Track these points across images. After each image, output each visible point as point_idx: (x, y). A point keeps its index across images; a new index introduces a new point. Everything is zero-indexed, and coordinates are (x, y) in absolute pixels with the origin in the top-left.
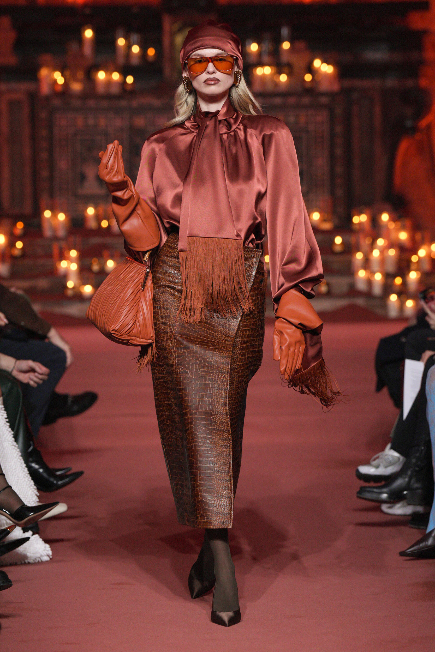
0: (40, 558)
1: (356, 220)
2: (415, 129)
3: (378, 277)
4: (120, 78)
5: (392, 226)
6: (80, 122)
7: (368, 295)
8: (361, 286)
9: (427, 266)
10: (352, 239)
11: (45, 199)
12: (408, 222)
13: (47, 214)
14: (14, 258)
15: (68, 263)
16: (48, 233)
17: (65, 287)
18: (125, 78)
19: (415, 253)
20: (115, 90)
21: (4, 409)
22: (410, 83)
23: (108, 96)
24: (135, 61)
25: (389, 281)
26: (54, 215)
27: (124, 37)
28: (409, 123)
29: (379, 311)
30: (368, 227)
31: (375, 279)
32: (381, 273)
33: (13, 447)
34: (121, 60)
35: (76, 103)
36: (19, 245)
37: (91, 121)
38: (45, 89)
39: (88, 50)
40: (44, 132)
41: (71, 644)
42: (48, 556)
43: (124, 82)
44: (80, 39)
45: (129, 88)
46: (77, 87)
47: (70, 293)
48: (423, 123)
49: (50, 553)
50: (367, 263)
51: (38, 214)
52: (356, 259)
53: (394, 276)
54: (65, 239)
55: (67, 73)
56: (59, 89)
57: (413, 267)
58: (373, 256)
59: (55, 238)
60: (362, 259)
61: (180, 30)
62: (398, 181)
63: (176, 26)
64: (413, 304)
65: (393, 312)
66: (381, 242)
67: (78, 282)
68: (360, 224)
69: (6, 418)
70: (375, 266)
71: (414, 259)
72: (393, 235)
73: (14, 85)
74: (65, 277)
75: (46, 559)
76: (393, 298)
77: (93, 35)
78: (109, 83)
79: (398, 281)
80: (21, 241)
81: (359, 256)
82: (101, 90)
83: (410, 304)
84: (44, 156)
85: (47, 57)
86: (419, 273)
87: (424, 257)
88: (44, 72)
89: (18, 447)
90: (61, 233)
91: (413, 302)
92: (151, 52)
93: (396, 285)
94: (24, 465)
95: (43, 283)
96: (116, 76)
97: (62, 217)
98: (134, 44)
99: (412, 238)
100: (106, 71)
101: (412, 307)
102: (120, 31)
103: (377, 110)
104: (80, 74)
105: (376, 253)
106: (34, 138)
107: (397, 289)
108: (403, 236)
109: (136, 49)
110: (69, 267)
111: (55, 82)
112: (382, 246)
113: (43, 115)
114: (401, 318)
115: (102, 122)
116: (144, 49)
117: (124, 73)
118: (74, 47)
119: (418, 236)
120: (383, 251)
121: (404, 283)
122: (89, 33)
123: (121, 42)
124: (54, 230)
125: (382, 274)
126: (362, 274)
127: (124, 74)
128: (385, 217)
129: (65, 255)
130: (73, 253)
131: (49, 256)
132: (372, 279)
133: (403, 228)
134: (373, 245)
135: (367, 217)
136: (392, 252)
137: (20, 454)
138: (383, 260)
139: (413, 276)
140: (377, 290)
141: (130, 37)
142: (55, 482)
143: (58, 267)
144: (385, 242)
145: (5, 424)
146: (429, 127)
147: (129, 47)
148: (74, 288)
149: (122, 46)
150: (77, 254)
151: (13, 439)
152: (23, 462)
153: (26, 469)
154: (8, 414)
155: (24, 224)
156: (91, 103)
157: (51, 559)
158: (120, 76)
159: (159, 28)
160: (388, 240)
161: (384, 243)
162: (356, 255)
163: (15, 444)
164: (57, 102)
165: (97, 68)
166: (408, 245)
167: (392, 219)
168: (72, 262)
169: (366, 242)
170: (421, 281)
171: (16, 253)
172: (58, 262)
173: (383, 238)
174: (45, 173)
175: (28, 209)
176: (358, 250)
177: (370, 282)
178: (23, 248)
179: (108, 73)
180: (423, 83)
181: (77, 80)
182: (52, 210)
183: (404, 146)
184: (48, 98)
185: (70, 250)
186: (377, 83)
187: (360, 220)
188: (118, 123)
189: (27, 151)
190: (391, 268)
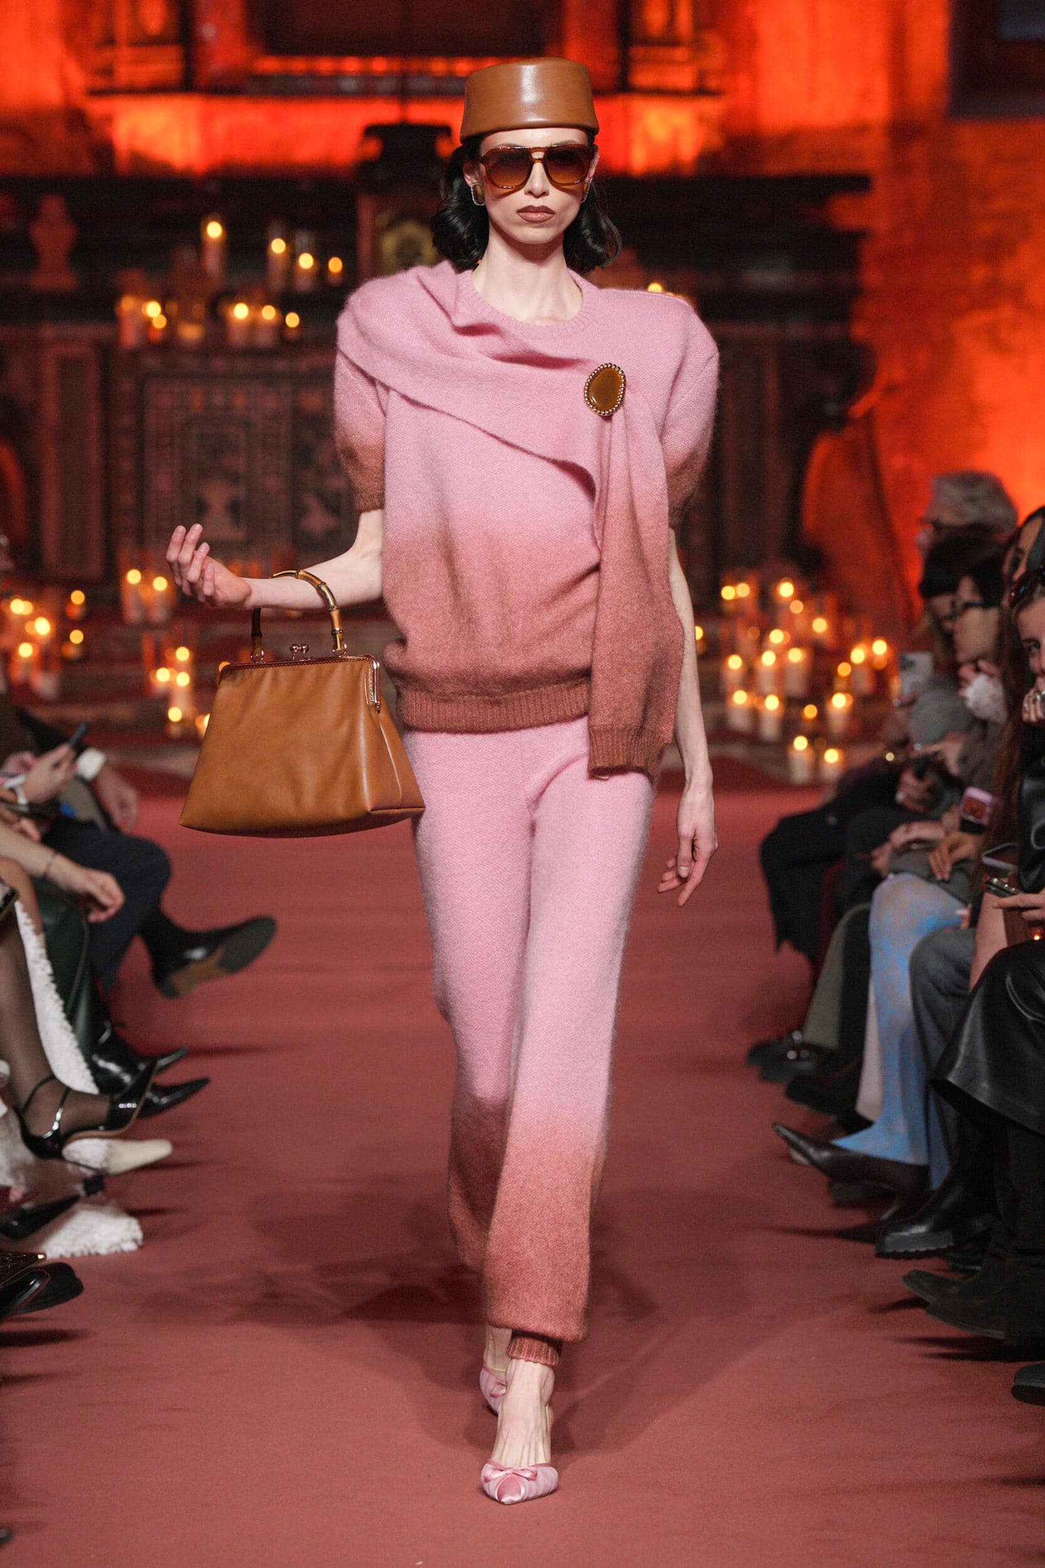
0: (118, 1244)
1: (728, 593)
2: (842, 420)
3: (772, 703)
4: (276, 315)
5: (797, 607)
6: (197, 400)
7: (752, 738)
8: (739, 721)
9: (865, 685)
10: (722, 630)
11: (127, 549)
12: (829, 601)
13: (133, 577)
14: (66, 663)
15: (172, 673)
16: (133, 614)
17: (166, 720)
18: (284, 316)
19: (845, 656)
20: (265, 339)
21: (45, 956)
22: (833, 331)
23: (252, 351)
24: (304, 285)
25: (794, 711)
26: (147, 581)
27: (282, 237)
28: (831, 408)
29: (774, 770)
30: (751, 609)
31: (765, 708)
32: (778, 695)
33: (63, 1031)
34: (277, 283)
35: (191, 364)
36: (77, 637)
37: (218, 399)
38: (130, 337)
39: (213, 262)
40: (127, 420)
41: (179, 1410)
42: (135, 1241)
43: (282, 326)
44: (198, 240)
45: (292, 336)
46: (191, 333)
47: (175, 731)
48: (859, 409)
49: (139, 1235)
50: (750, 679)
51: (113, 576)
52: (729, 669)
53: (803, 703)
54: (167, 625)
55: (173, 307)
56: (156, 337)
57: (839, 685)
58: (761, 664)
59: (147, 624)
60: (738, 670)
61: (392, 225)
62: (810, 519)
63: (384, 218)
64: (839, 756)
65: (800, 772)
66: (777, 637)
67: (190, 711)
68: (737, 601)
69: (50, 975)
70: (766, 683)
71: (843, 670)
72: (800, 624)
73: (70, 330)
74: (166, 700)
75: (130, 1247)
76: (800, 743)
77: (223, 233)
78: (253, 325)
79: (810, 712)
80: (81, 629)
81: (735, 663)
82: (237, 338)
83: (832, 756)
84: (127, 465)
85: (135, 276)
86: (849, 695)
87: (861, 665)
88: (127, 304)
89: (74, 1031)
90: (159, 615)
91: (839, 753)
92: (335, 265)
93: (806, 720)
94: (84, 1065)
95: (122, 711)
96: (269, 313)
97: (160, 584)
98: (302, 252)
99: (837, 628)
100: (249, 303)
101: (836, 763)
102: (275, 227)
103: (771, 383)
104: (199, 309)
105: (768, 659)
106: (107, 430)
107: (808, 727)
108: (820, 626)
109: (306, 261)
110: (175, 681)
111: (148, 323)
112: (780, 645)
113: (127, 386)
114: (815, 785)
115: (240, 401)
116: (322, 260)
117: (284, 306)
118: (187, 255)
119: (849, 626)
120: (781, 652)
121: (822, 716)
122: (214, 230)
123: (278, 246)
124: (145, 608)
125: (780, 700)
126: (740, 698)
127: (284, 309)
128: (786, 589)
129: (166, 655)
130: (183, 654)
131: (136, 658)
132: (760, 708)
133: (821, 612)
134: (761, 644)
135: (752, 590)
136: (796, 656)
137: (75, 1043)
138: (782, 671)
139: (840, 702)
140: (770, 730)
141: (295, 239)
142: (155, 1099)
143: (152, 679)
144: (785, 636)
145: (47, 985)
146: (869, 416)
147: (293, 255)
148: (182, 721)
149: (278, 255)
150: (190, 654)
151: (63, 1015)
152: (81, 1058)
153: (88, 1073)
154: (54, 966)
155: (87, 597)
156: (219, 364)
157: (140, 1247)
158: (276, 312)
159: (351, 221)
160: (790, 632)
161: (785, 638)
162: (728, 658)
163: (66, 1024)
164: (152, 362)
165: (233, 296)
166: (829, 642)
167: (800, 595)
168: (179, 671)
169: (747, 637)
170: (854, 713)
171: (72, 652)
172: (152, 672)
173: (782, 629)
174: (127, 499)
175: (94, 568)
176: (734, 651)
177: (755, 715)
178: (83, 643)
179: (253, 307)
180: (859, 330)
181: (192, 321)
182: (142, 569)
183: (821, 451)
184: (135, 354)
185: (176, 647)
186: (770, 330)
187: (736, 594)
188: (270, 402)
189: (94, 457)
190: (796, 687)
